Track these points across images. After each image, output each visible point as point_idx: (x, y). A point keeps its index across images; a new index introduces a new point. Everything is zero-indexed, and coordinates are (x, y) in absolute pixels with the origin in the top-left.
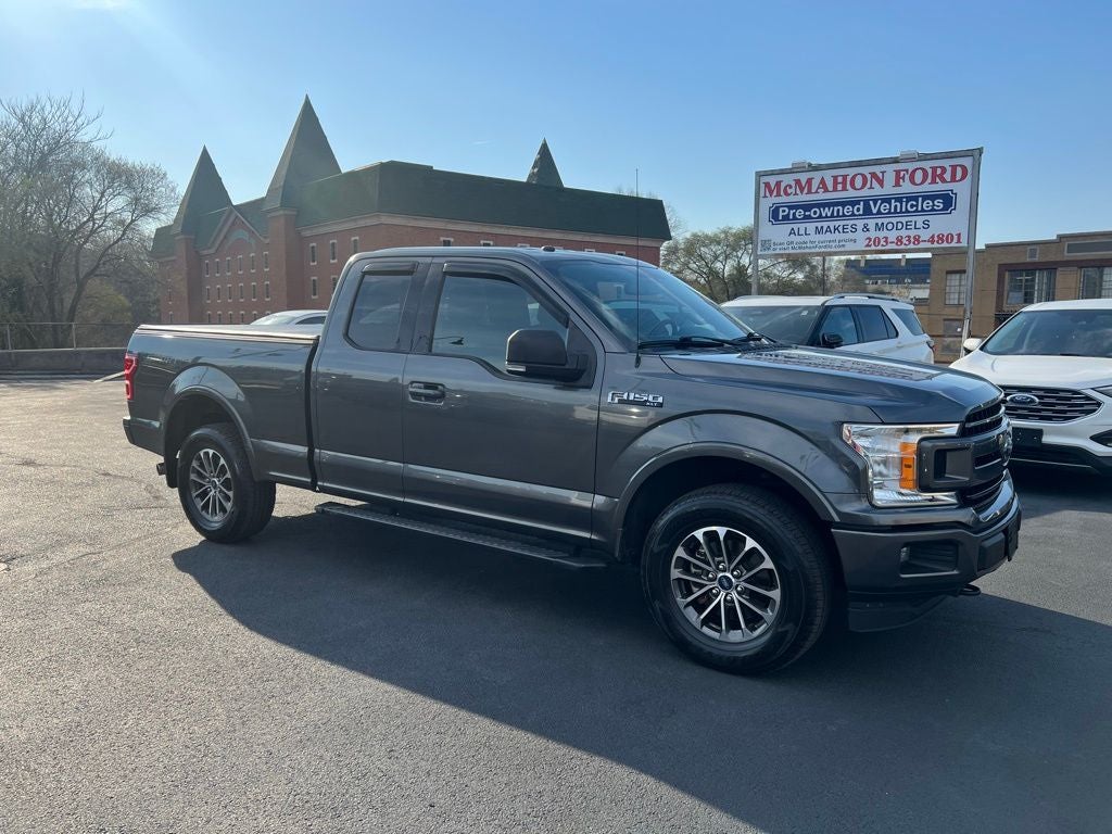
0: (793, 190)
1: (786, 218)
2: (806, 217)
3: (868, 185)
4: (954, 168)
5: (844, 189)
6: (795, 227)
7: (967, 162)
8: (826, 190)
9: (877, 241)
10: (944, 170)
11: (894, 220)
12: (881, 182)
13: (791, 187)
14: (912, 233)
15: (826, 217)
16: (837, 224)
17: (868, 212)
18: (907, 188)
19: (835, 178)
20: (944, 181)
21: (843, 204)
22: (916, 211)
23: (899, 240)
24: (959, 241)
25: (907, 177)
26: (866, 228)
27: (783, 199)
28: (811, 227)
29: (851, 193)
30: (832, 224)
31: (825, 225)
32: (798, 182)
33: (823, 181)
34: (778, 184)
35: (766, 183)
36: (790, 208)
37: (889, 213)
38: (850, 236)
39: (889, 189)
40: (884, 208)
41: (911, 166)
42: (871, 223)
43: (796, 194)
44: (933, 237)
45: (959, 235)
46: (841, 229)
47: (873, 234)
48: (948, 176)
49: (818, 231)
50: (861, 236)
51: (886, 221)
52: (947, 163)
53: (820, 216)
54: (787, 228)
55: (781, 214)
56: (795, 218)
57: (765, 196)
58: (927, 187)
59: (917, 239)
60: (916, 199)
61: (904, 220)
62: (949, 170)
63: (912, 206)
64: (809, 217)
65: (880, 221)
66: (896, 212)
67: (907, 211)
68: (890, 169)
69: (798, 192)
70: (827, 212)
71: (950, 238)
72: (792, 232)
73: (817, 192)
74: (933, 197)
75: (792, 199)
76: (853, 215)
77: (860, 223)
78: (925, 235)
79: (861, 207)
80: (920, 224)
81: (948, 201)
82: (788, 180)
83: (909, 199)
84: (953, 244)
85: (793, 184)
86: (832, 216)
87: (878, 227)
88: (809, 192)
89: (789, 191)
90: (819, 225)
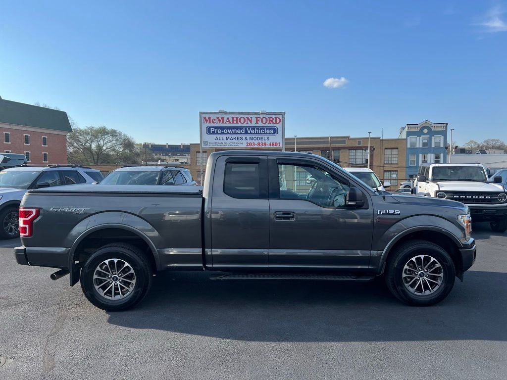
0: (216, 121)
1: (214, 132)
2: (222, 133)
3: (246, 122)
4: (276, 118)
5: (237, 123)
6: (218, 136)
7: (280, 117)
8: (230, 123)
9: (251, 144)
10: (273, 118)
11: (257, 136)
12: (251, 122)
13: (215, 120)
14: (263, 142)
15: (230, 133)
16: (235, 136)
17: (246, 132)
18: (260, 124)
19: (233, 118)
20: (273, 123)
21: (237, 129)
22: (264, 133)
23: (259, 144)
24: (279, 146)
25: (260, 120)
26: (246, 139)
27: (212, 124)
28: (224, 137)
29: (239, 125)
30: (233, 136)
31: (230, 136)
32: (218, 118)
33: (228, 119)
34: (209, 118)
35: (205, 117)
36: (215, 128)
37: (254, 133)
38: (240, 141)
39: (254, 124)
40: (253, 131)
41: (262, 116)
42: (248, 137)
43: (217, 123)
44: (270, 143)
45: (279, 143)
46: (236, 138)
47: (249, 141)
48: (274, 121)
49: (227, 139)
50: (244, 142)
51: (253, 136)
52: (274, 116)
53: (228, 133)
54: (215, 136)
55: (211, 131)
56: (217, 133)
57: (204, 123)
58: (267, 125)
59: (265, 144)
60: (264, 129)
61: (260, 136)
62: (275, 119)
63: (263, 131)
64: (223, 133)
65: (251, 136)
66: (257, 133)
67: (261, 133)
68: (254, 117)
69: (218, 122)
70: (230, 131)
71: (276, 144)
72: (216, 139)
73: (226, 123)
74: (270, 129)
75: (215, 125)
76: (241, 133)
77: (244, 137)
78: (268, 142)
79: (244, 130)
80: (266, 139)
81: (275, 131)
82: (213, 117)
83: (261, 129)
84: (278, 146)
85: (216, 118)
86: (233, 133)
87: (251, 139)
88: (223, 123)
89: (214, 121)
90: (228, 136)
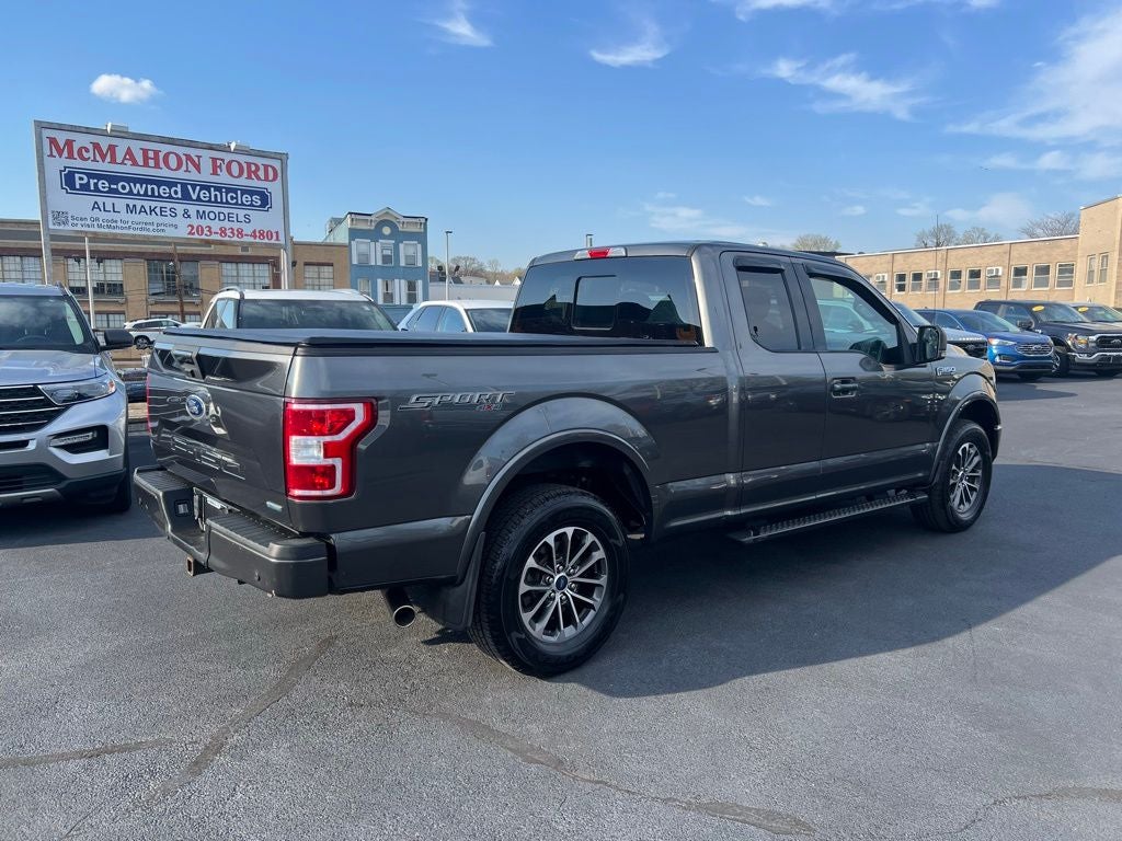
0: (91, 155)
1: (85, 187)
2: (111, 191)
3: (184, 168)
4: (266, 167)
5: (157, 166)
6: (100, 200)
7: (277, 164)
8: (135, 163)
9: (200, 230)
10: (256, 165)
11: (217, 210)
12: (198, 167)
13: (87, 150)
14: (236, 226)
15: (138, 194)
16: (153, 204)
17: (186, 196)
18: (223, 178)
19: (145, 152)
20: (258, 178)
21: (159, 183)
22: (236, 204)
23: (223, 231)
24: (277, 239)
25: (224, 167)
26: (186, 214)
27: (78, 163)
28: (121, 204)
29: (164, 173)
30: (147, 204)
31: (139, 204)
32: (96, 146)
33: (129, 151)
34: (69, 143)
35: (53, 139)
36: (90, 176)
37: (210, 201)
38: (168, 220)
39: (206, 175)
40: (204, 194)
41: (228, 157)
42: (192, 209)
43: (95, 160)
44: (254, 232)
45: (277, 233)
46: (158, 210)
47: (195, 222)
48: (261, 173)
49: (131, 209)
50: (179, 220)
51: (207, 209)
52: (260, 161)
53: (130, 192)
54: (89, 200)
55: (78, 182)
56: (97, 189)
57: (51, 155)
58: (243, 181)
59: (240, 233)
60: (235, 191)
61: (226, 211)
62: (262, 168)
63: (232, 198)
64: (116, 191)
65: (201, 209)
66: (216, 201)
67: (227, 202)
68: (206, 155)
69: (98, 158)
70: (137, 188)
71: (269, 235)
72: (96, 206)
73: (122, 163)
74: (252, 193)
75: (89, 165)
76: (170, 197)
77: (180, 208)
78: (248, 229)
79: (179, 189)
80: (241, 218)
81: (265, 200)
82: (81, 141)
83: (229, 190)
84: (273, 241)
85: (91, 147)
86: (146, 194)
87: (201, 215)
88: (113, 161)
89: (86, 155)
90: (131, 203)
